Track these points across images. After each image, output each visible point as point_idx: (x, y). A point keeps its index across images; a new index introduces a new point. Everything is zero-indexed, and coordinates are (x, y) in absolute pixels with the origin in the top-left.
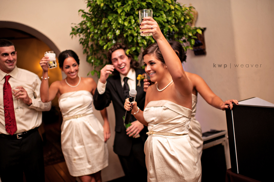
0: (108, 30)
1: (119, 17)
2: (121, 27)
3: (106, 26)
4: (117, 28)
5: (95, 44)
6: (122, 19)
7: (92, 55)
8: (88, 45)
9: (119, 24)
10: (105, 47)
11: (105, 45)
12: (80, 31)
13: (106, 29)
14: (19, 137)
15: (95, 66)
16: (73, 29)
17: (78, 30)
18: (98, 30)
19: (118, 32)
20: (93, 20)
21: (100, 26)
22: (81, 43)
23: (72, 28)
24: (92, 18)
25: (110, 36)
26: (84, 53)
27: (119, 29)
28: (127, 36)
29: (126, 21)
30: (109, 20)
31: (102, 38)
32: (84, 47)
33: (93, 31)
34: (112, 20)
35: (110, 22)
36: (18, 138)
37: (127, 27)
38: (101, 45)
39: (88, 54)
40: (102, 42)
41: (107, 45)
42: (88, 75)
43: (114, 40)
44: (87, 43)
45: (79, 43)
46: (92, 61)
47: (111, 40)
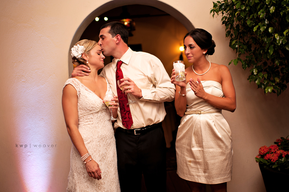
0: (259, 7)
2: (276, 2)
4: (271, 4)
5: (241, 25)
7: (237, 39)
8: (232, 25)
10: (255, 29)
11: (255, 26)
12: (223, 7)
13: (256, 4)
15: (240, 53)
16: (215, 5)
17: (221, 6)
18: (246, 6)
19: (272, 9)
21: (249, 2)
22: (223, 23)
23: (214, 3)
25: (261, 15)
26: (227, 36)
27: (273, 5)
28: (284, 14)
31: (251, 16)
32: (227, 28)
33: (240, 8)
36: (135, 134)
37: (285, 2)
38: (249, 26)
39: (233, 37)
40: (251, 23)
41: (257, 26)
42: (229, 65)
43: (266, 20)
44: (231, 23)
45: (222, 23)
46: (237, 46)
47: (263, 20)
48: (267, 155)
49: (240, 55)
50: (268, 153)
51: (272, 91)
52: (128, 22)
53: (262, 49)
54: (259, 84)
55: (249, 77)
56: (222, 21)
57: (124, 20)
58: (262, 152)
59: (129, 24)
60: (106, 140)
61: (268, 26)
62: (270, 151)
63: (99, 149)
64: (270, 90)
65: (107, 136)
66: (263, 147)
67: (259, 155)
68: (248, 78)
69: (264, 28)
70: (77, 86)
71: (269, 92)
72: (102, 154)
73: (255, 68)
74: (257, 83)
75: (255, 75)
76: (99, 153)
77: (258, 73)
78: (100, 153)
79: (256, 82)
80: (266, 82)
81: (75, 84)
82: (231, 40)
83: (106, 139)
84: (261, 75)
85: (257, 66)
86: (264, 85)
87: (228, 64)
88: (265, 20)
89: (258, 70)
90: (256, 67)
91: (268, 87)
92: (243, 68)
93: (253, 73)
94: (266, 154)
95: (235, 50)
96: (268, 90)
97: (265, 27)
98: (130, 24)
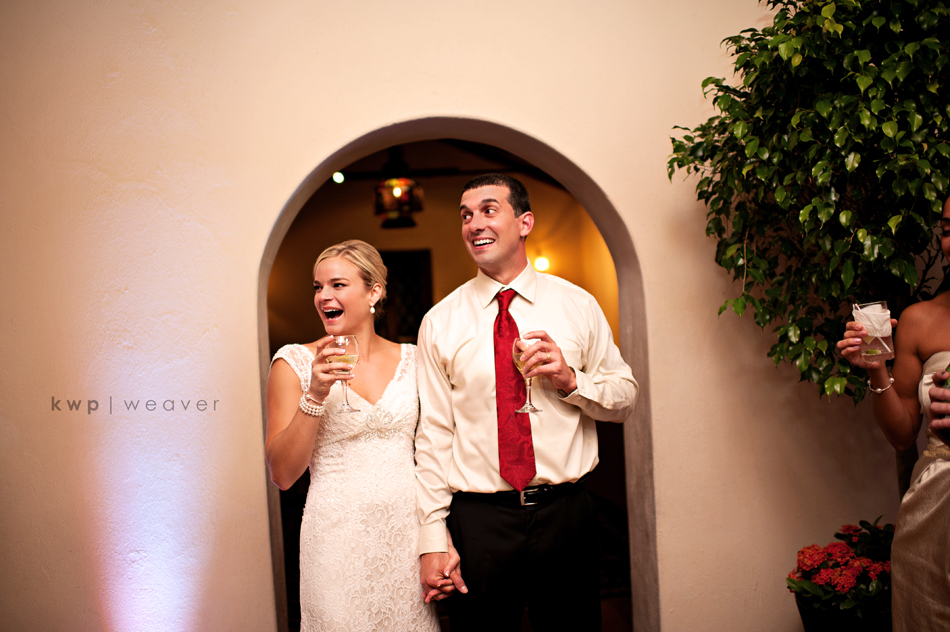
0: (812, 153)
1: (862, 105)
2: (864, 140)
3: (806, 136)
4: (850, 145)
5: (756, 202)
6: (872, 113)
7: (740, 241)
8: (727, 203)
9: (860, 129)
10: (802, 216)
11: (800, 207)
12: (700, 153)
13: (803, 147)
14: (526, 501)
15: (751, 279)
16: (678, 147)
17: (694, 150)
18: (773, 150)
19: (852, 161)
20: (758, 114)
21: (780, 139)
22: (701, 196)
23: (673, 140)
24: (752, 109)
25: (820, 175)
26: (708, 235)
27: (856, 148)
28: (889, 175)
29: (890, 119)
30: (818, 115)
31: (787, 180)
32: (710, 212)
33: (756, 155)
34: (830, 116)
35: (825, 122)
36: (523, 503)
37: (891, 141)
38: (783, 207)
39: (725, 236)
40: (786, 197)
41: (809, 208)
42: (720, 313)
43: (833, 189)
44: (725, 196)
45: (696, 196)
46: (741, 262)
47: (824, 191)
48: (822, 570)
49: (749, 285)
50: (823, 565)
51: (843, 389)
52: (405, 188)
53: (814, 272)
54: (805, 368)
55: (773, 348)
56: (699, 191)
57: (394, 182)
58: (809, 563)
59: (404, 194)
60: (389, 518)
61: (840, 206)
62: (828, 560)
63: (366, 544)
64: (837, 388)
65: (390, 508)
66: (809, 548)
67: (798, 572)
68: (769, 350)
69: (829, 213)
70: (303, 364)
71: (835, 392)
72: (375, 559)
73: (791, 325)
74: (800, 367)
75: (791, 343)
76: (365, 555)
77: (802, 338)
78: (368, 554)
79: (798, 363)
80: (825, 364)
81: (296, 361)
82: (719, 246)
83: (386, 516)
84: (811, 343)
85: (797, 318)
86: (818, 372)
87: (718, 311)
88: (829, 191)
89: (801, 329)
90: (794, 321)
91: (830, 379)
92: (758, 323)
93: (785, 338)
94: (819, 569)
95: (732, 271)
96: (832, 386)
97: (832, 211)
98: (409, 193)
